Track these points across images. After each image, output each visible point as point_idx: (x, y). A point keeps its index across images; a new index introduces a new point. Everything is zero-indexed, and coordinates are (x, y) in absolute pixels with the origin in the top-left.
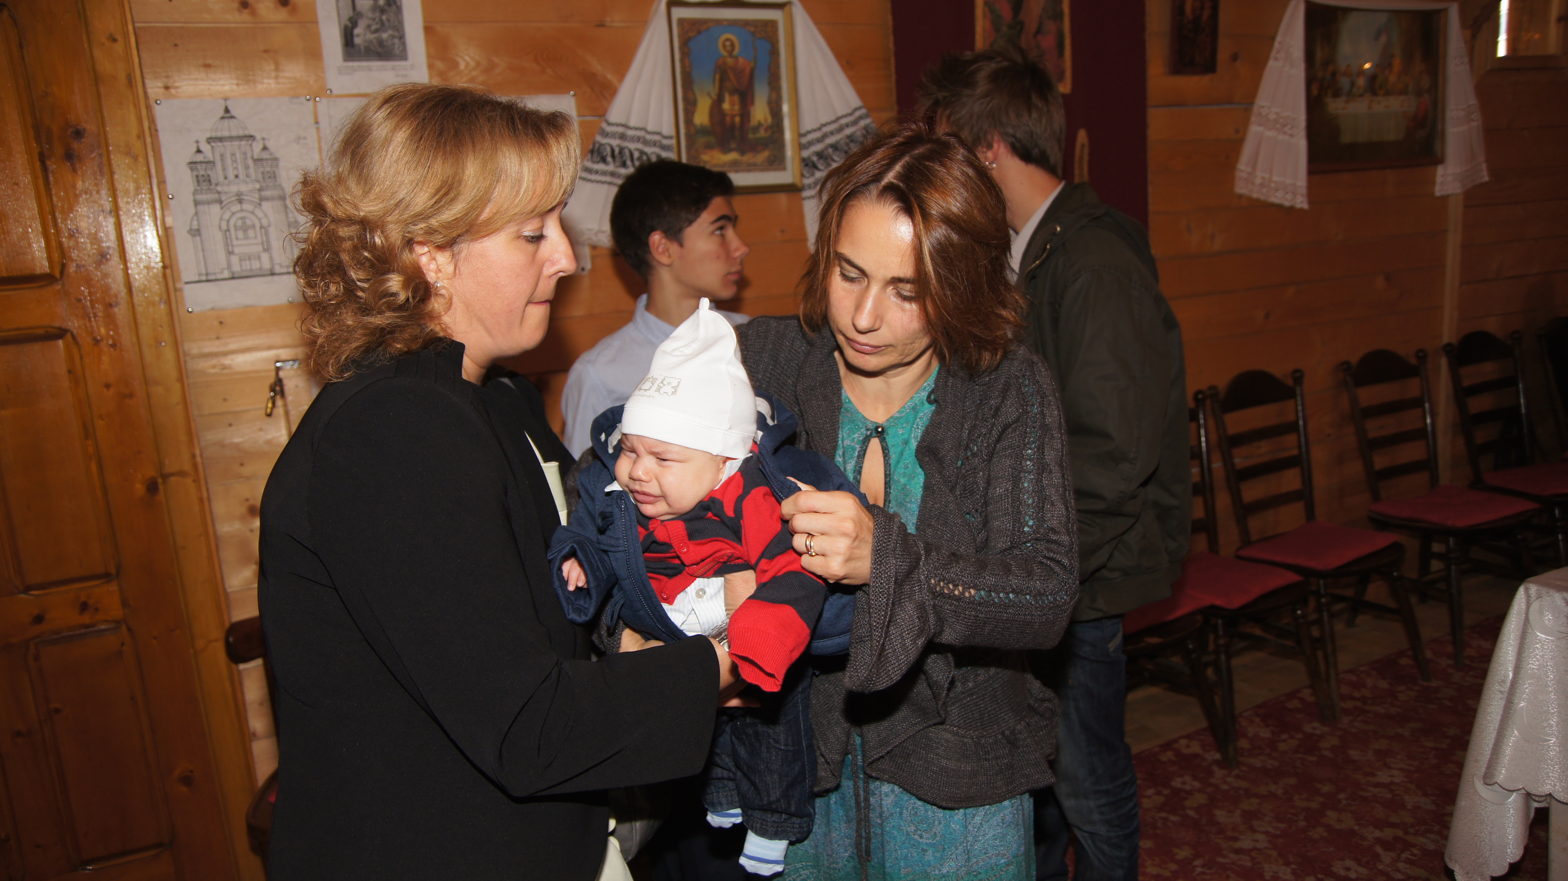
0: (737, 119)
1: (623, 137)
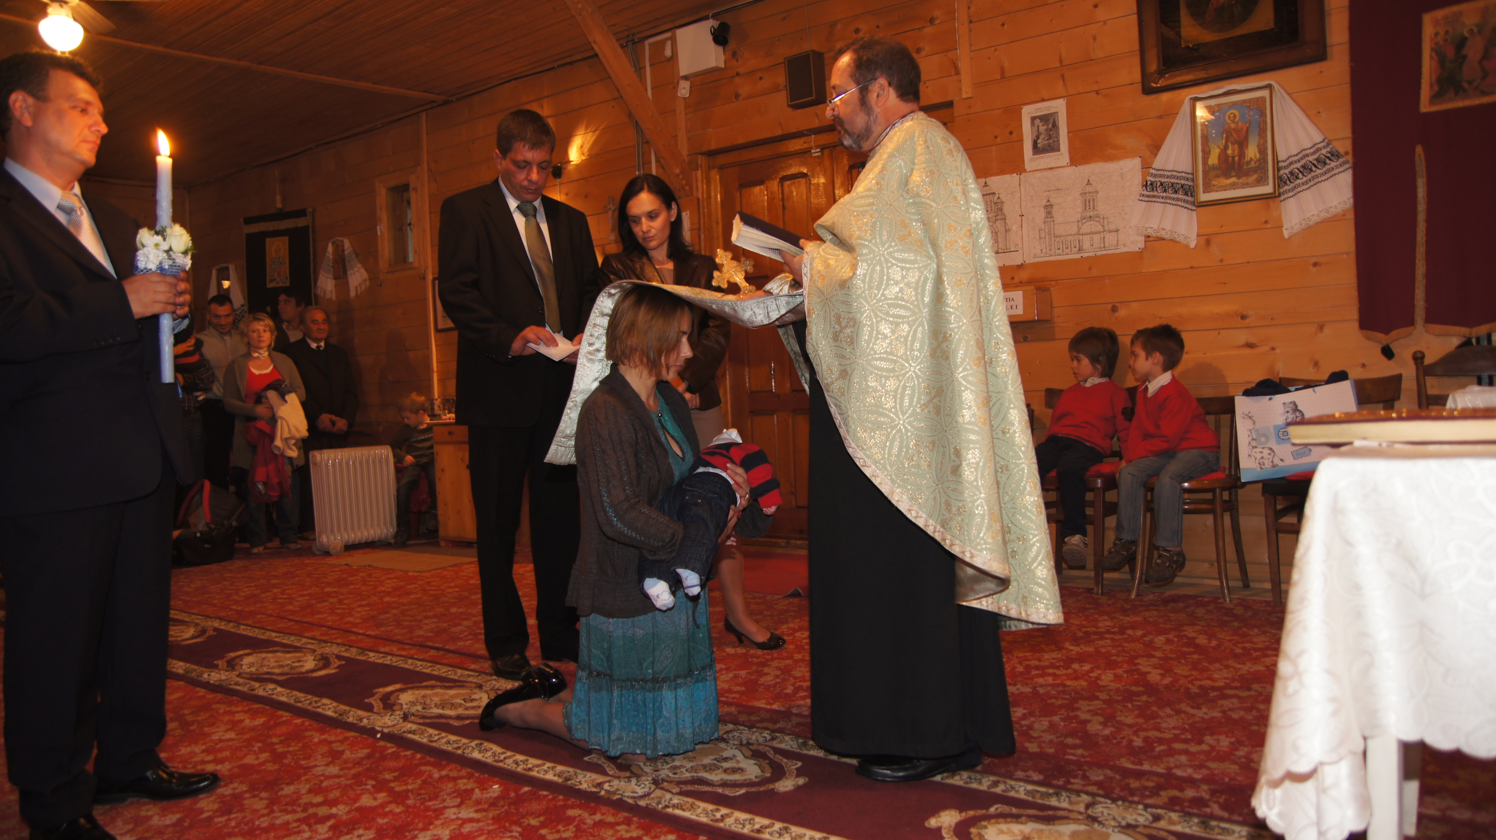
0: (1237, 158)
1: (1162, 176)
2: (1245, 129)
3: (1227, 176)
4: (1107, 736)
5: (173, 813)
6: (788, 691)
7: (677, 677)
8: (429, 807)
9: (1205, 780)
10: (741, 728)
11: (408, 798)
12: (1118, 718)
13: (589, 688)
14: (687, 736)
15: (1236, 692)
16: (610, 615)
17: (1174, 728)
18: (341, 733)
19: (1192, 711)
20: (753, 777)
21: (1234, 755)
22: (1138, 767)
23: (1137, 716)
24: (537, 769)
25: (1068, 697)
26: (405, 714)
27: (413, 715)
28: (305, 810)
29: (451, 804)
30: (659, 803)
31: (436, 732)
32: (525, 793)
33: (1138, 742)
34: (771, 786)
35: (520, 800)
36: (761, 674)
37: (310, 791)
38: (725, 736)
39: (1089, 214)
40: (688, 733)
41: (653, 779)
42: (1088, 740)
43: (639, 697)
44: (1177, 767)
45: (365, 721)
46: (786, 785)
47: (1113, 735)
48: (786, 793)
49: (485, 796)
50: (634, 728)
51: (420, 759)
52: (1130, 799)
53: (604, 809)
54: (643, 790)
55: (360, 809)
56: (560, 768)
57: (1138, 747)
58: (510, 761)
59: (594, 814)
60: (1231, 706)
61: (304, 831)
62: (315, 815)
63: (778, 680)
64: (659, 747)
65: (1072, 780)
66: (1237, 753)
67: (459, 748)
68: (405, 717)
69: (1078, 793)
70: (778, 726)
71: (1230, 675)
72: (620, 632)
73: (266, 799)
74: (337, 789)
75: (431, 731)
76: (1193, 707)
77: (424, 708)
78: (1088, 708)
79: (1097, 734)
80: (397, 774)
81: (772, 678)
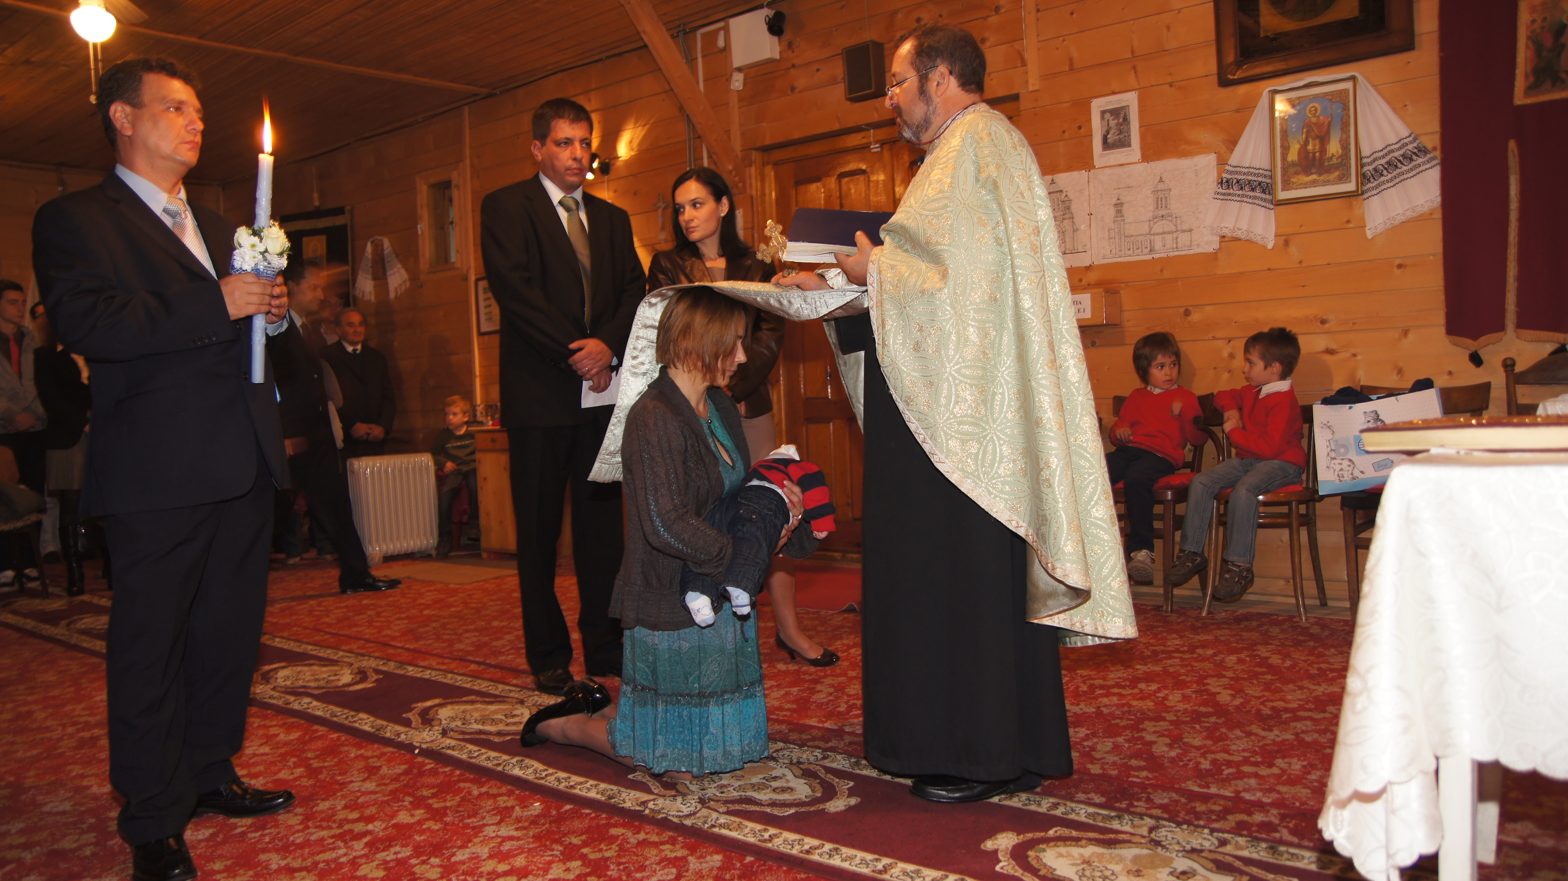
0: (1317, 154)
1: (1238, 173)
2: (1326, 123)
3: (1307, 172)
4: (1173, 758)
5: (207, 828)
6: (841, 709)
7: (724, 692)
8: (468, 824)
9: (1274, 804)
10: (792, 746)
11: (446, 815)
12: (1185, 740)
13: (634, 703)
14: (735, 753)
15: (1310, 714)
16: (654, 627)
17: (1244, 750)
18: (378, 748)
19: (1263, 733)
20: (803, 797)
21: (1306, 779)
22: (1205, 790)
23: (1206, 738)
24: (579, 787)
25: (1133, 717)
26: (443, 729)
27: (452, 730)
28: (340, 826)
29: (491, 822)
30: (705, 822)
31: (476, 748)
32: (567, 811)
33: (1205, 765)
34: (822, 807)
35: (561, 819)
36: (813, 691)
37: (345, 807)
38: (774, 755)
39: (1161, 213)
40: (736, 750)
41: (699, 798)
42: (1154, 763)
43: (685, 713)
44: (1245, 790)
45: (403, 737)
46: (837, 805)
47: (1180, 757)
48: (837, 813)
49: (525, 814)
50: (679, 745)
51: (459, 776)
52: (1196, 823)
53: (648, 828)
54: (689, 809)
55: (396, 826)
56: (603, 786)
57: (1205, 769)
58: (552, 778)
59: (638, 833)
60: (1304, 728)
61: (340, 848)
62: (351, 831)
63: (831, 698)
64: (705, 765)
65: (1136, 803)
66: (1309, 777)
67: (499, 764)
68: (444, 733)
69: (1141, 816)
70: (830, 744)
71: (1304, 697)
72: (665, 645)
73: (301, 814)
74: (374, 805)
75: (471, 747)
76: (1264, 729)
77: (464, 724)
78: (1154, 729)
79: (1163, 756)
80: (435, 790)
81: (824, 696)
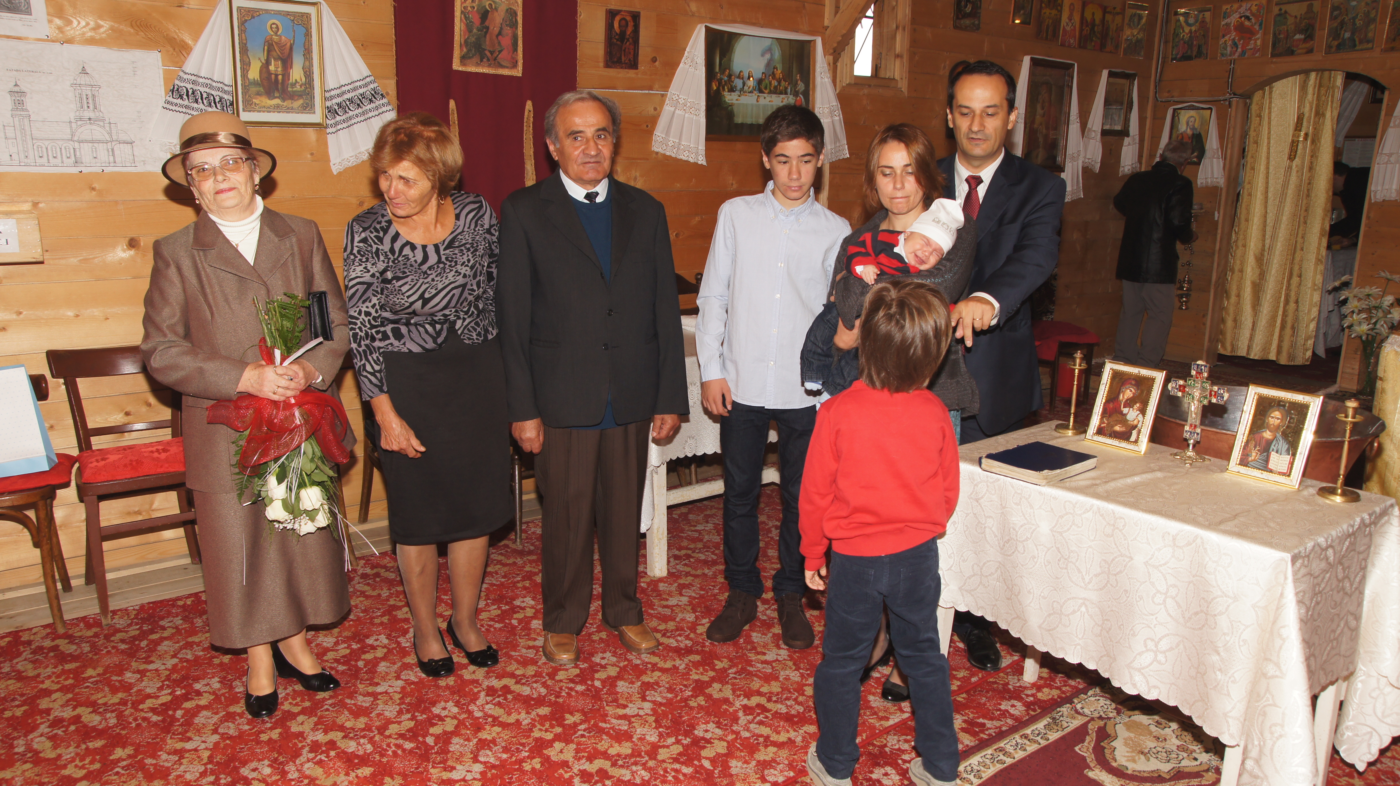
0: (280, 77)
1: (194, 82)
2: (288, 45)
3: (270, 97)
39: (88, 114)
